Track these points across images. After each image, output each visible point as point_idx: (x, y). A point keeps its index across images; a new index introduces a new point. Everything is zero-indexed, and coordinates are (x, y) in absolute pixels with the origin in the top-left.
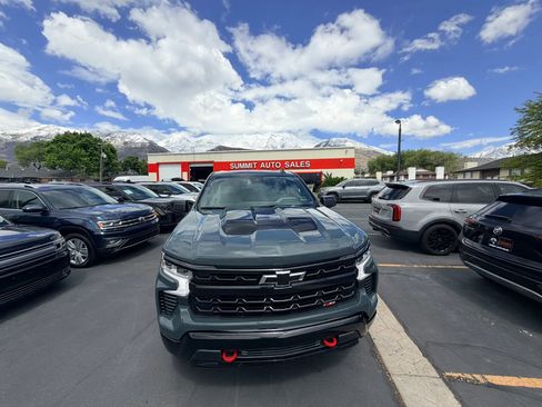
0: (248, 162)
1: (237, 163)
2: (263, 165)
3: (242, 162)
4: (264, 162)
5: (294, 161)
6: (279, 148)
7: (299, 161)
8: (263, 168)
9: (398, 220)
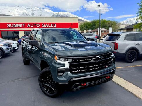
0: (19, 23)
1: (12, 23)
2: (29, 25)
3: (15, 23)
4: (30, 23)
5: (48, 23)
6: (31, 15)
7: (50, 24)
8: (29, 27)
9: (117, 49)
